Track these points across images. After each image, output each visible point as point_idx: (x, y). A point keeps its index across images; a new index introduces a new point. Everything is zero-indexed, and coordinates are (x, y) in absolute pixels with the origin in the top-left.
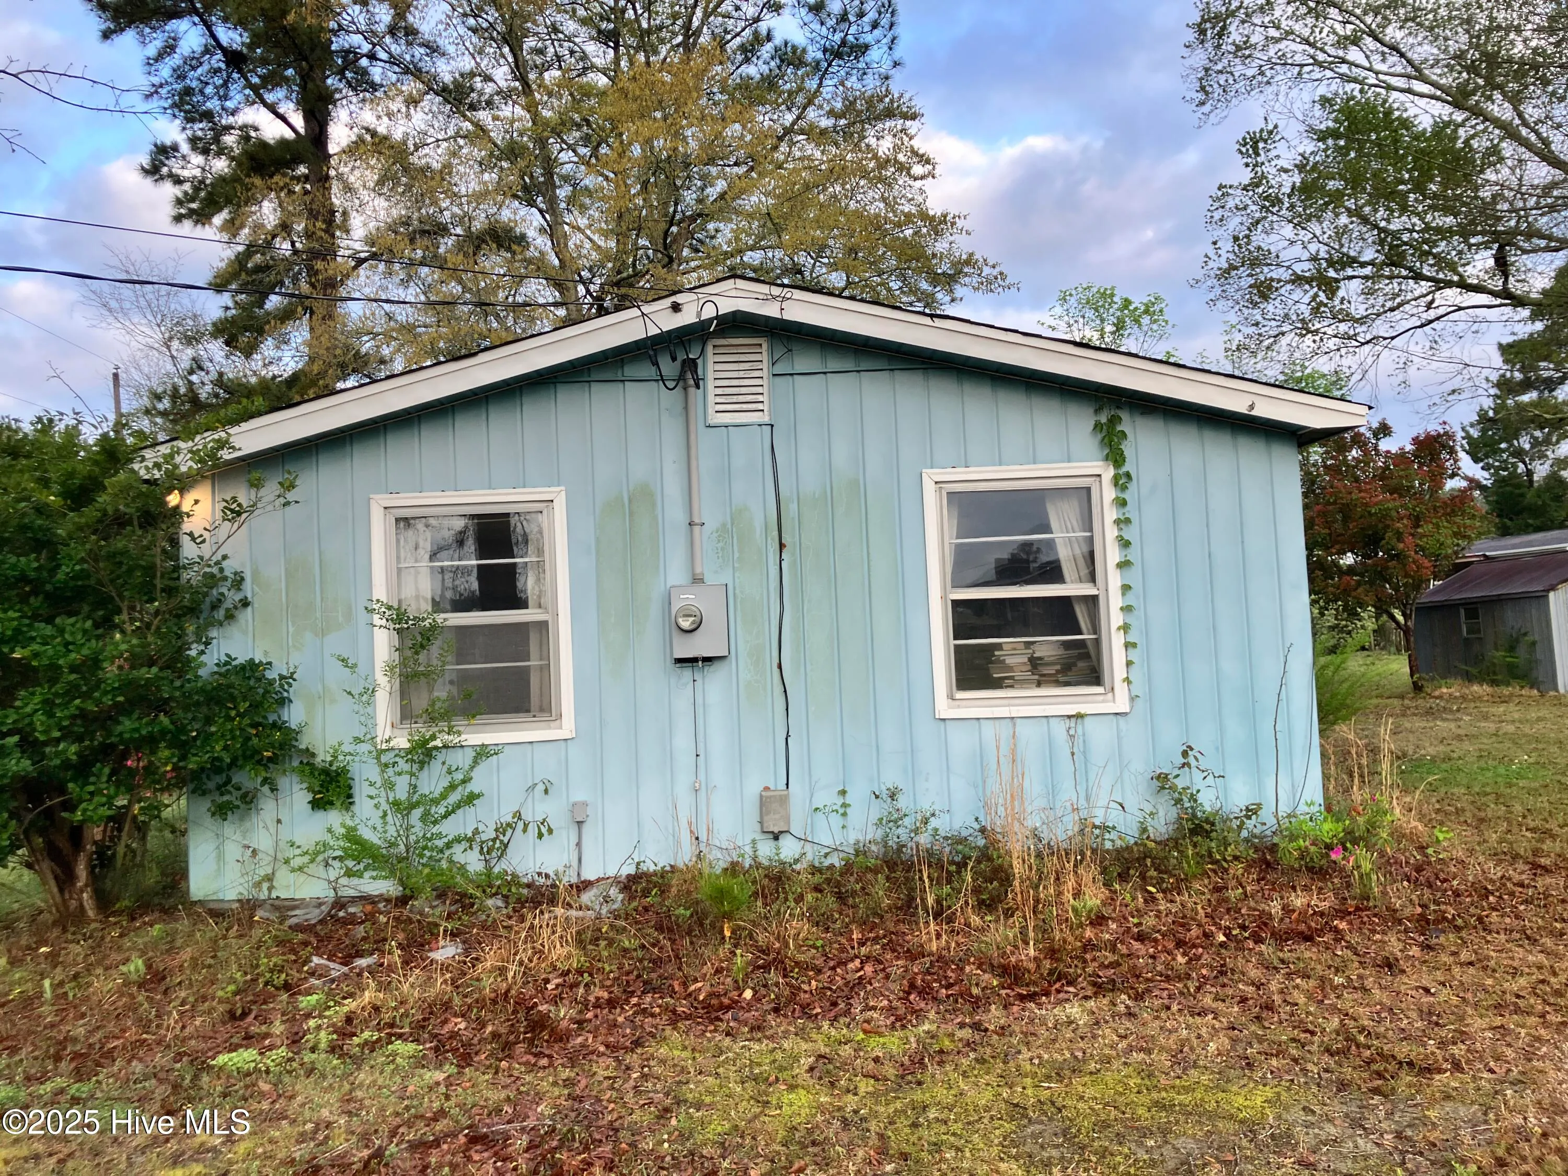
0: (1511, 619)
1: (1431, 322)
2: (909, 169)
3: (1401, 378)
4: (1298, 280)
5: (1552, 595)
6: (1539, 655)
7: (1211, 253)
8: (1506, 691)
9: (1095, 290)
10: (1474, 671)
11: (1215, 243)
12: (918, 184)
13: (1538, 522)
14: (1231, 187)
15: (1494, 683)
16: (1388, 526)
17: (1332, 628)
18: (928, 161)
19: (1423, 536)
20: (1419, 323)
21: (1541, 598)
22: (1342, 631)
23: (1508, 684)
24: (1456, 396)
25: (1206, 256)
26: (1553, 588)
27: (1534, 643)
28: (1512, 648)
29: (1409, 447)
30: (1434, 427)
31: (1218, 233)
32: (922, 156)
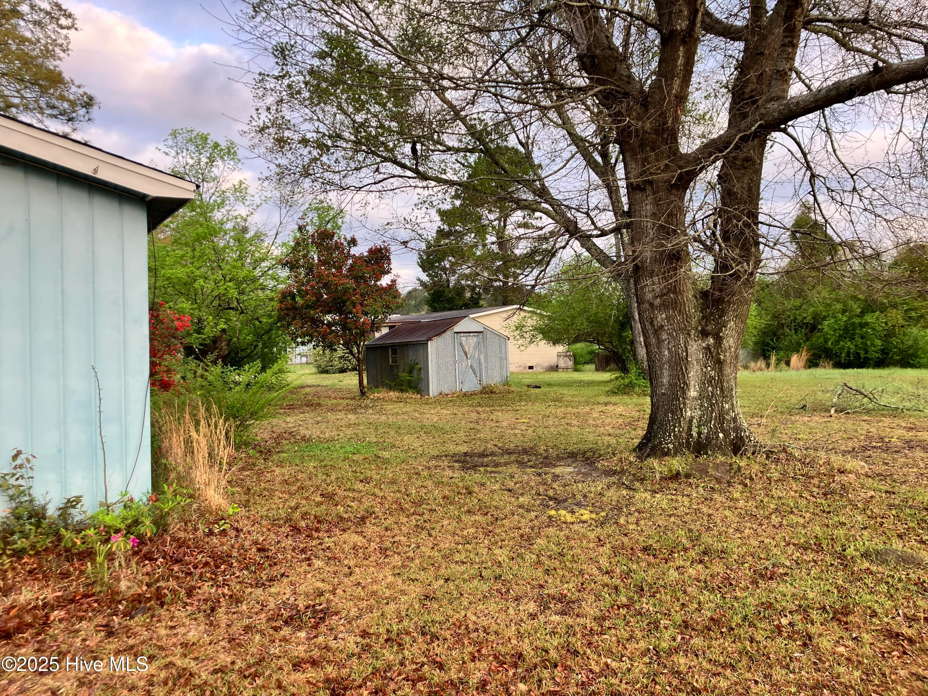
0: (411, 356)
1: (380, 182)
2: (58, 19)
3: (362, 212)
4: (304, 142)
5: (429, 343)
6: (422, 376)
7: (255, 116)
8: (405, 395)
9: (195, 133)
10: (393, 384)
11: (257, 110)
12: (64, 32)
13: (450, 306)
14: (268, 76)
15: (402, 391)
16: (349, 299)
17: (341, 358)
18: (70, 16)
19: (367, 305)
20: (373, 181)
21: (424, 344)
22: (345, 360)
23: (407, 392)
24: (389, 226)
25: (252, 117)
26: (430, 339)
27: (420, 369)
28: (411, 372)
29: (366, 254)
30: (379, 243)
31: (260, 104)
32: (65, 11)
